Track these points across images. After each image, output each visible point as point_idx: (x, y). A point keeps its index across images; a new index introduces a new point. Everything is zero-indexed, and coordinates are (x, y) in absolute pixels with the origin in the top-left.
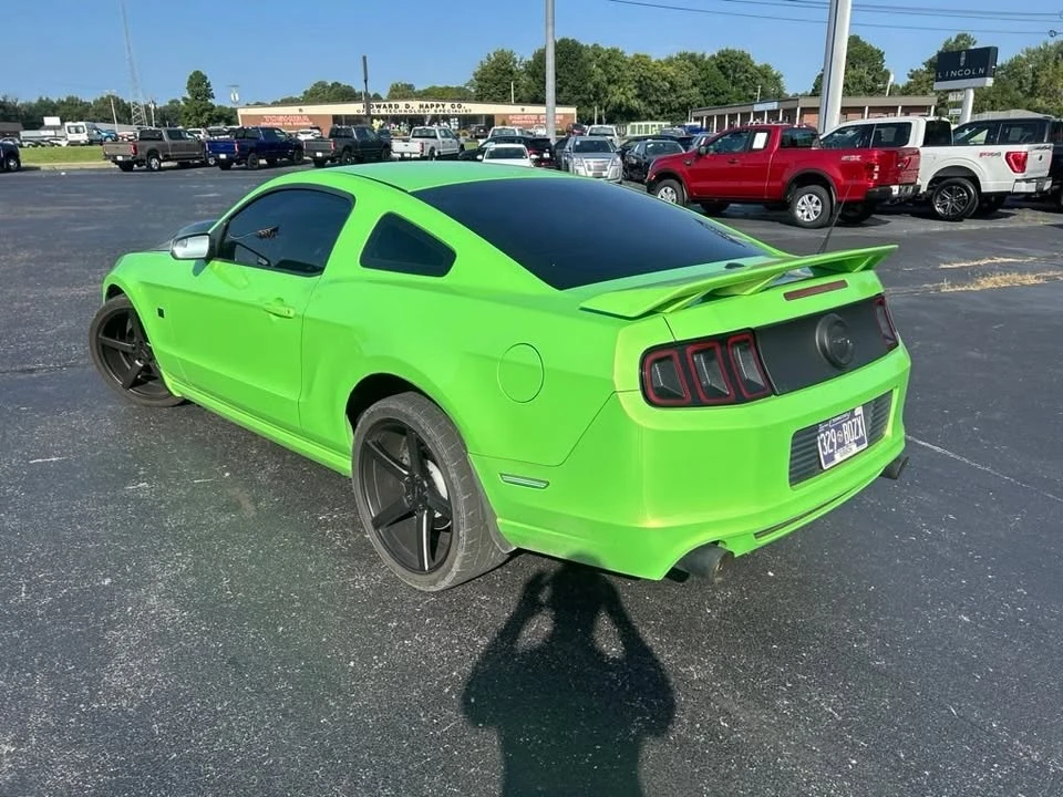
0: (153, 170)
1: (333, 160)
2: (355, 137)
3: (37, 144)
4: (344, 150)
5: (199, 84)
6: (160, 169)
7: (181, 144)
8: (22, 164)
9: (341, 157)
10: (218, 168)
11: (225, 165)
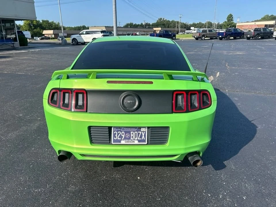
0: (202, 40)
1: (252, 37)
2: (262, 31)
3: (188, 33)
4: (257, 34)
5: (230, 18)
6: (204, 40)
7: (211, 33)
8: (176, 38)
9: (255, 37)
10: (219, 40)
11: (221, 39)
